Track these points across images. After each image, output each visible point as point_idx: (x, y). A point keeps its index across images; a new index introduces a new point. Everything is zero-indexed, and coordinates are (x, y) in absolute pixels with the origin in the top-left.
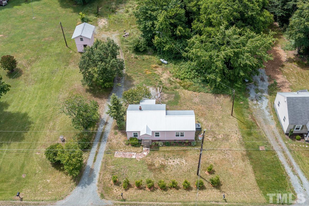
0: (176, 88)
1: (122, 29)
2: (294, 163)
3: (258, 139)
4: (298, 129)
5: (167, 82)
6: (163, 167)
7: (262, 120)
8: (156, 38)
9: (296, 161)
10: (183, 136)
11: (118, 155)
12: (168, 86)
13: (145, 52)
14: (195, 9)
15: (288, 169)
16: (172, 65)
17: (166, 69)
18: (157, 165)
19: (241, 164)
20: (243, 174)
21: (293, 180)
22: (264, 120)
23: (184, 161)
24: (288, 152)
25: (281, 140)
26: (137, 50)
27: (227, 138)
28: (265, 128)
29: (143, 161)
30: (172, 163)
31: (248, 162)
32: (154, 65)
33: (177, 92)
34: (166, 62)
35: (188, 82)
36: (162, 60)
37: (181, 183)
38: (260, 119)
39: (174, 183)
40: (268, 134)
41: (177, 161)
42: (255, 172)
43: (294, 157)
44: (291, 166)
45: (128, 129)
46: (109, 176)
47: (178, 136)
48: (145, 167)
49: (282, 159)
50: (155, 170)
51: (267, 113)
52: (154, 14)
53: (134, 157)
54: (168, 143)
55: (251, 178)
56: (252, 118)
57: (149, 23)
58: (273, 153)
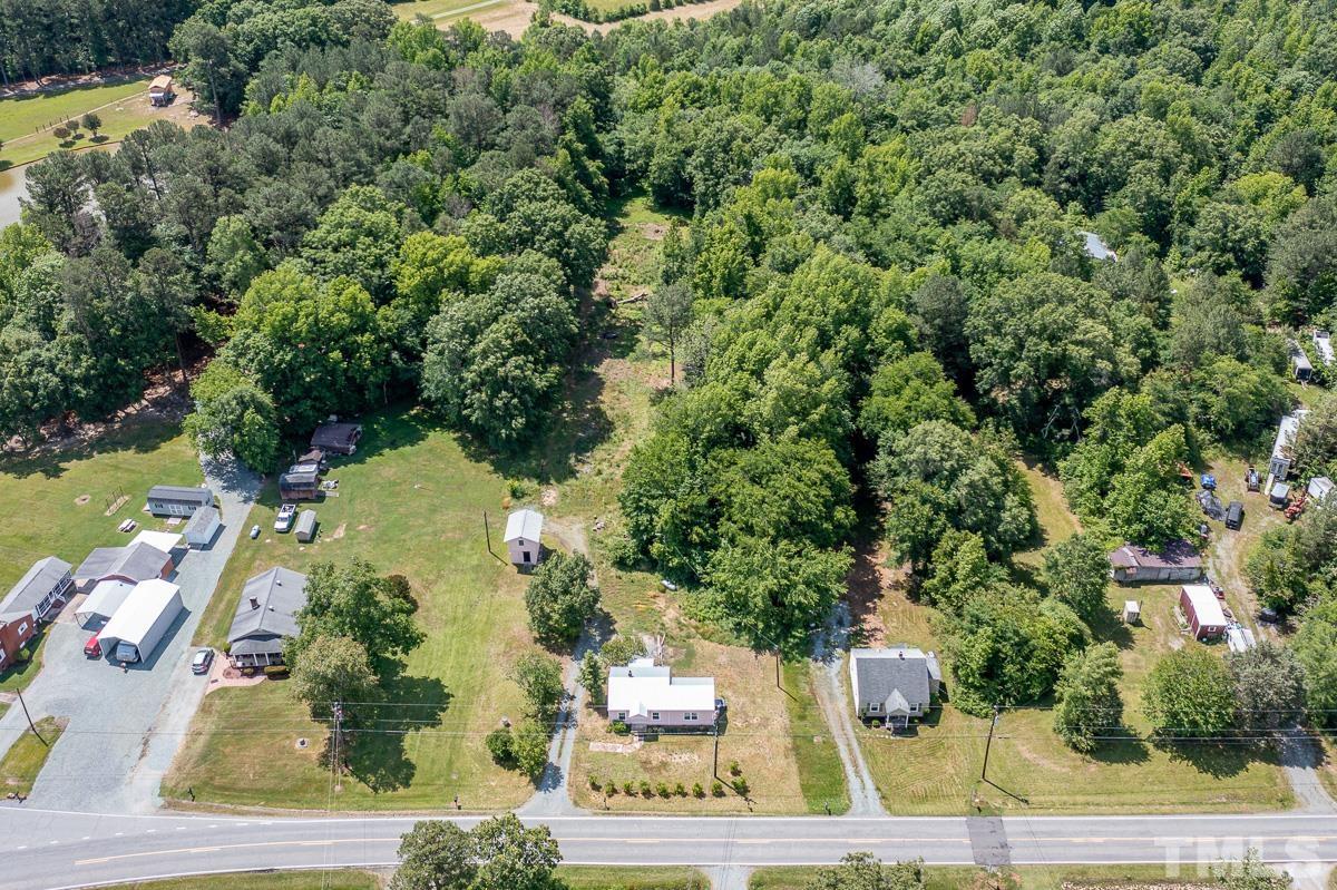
0: (689, 637)
1: (590, 513)
2: (860, 761)
3: (814, 726)
4: (874, 709)
5: (674, 625)
6: (664, 765)
7: (825, 695)
8: (656, 545)
9: (865, 759)
10: (695, 718)
11: (595, 747)
12: (676, 632)
13: (636, 566)
14: (723, 498)
15: (849, 769)
16: (683, 591)
17: (672, 600)
18: (654, 763)
19: (781, 761)
20: (783, 776)
21: (854, 783)
22: (830, 694)
23: (696, 757)
24: (855, 744)
25: (848, 726)
26: (621, 563)
27: (765, 722)
28: (829, 706)
29: (634, 756)
30: (678, 760)
31: (792, 759)
32: (652, 593)
33: (690, 646)
34: (673, 587)
35: (711, 626)
36: (665, 582)
37: (689, 788)
38: (823, 693)
39: (679, 787)
40: (831, 717)
41: (685, 757)
42: (801, 773)
43: (863, 753)
44: (855, 765)
45: (610, 708)
46: (582, 778)
47: (687, 718)
48: (637, 766)
49: (844, 755)
50: (651, 769)
51: (836, 683)
52: (653, 503)
53: (619, 751)
54: (671, 730)
55: (794, 782)
56: (812, 692)
57: (644, 518)
58: (834, 747)
